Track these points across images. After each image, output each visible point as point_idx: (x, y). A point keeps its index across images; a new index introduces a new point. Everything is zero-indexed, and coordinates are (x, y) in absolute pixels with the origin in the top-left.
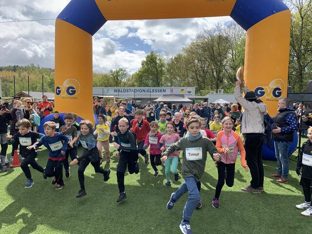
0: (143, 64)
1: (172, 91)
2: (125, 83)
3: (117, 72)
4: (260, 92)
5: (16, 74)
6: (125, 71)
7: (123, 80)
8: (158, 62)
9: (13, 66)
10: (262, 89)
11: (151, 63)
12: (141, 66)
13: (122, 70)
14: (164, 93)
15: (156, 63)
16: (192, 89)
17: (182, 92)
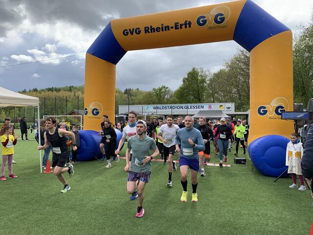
0: (184, 81)
1: (210, 107)
2: (167, 99)
3: (160, 89)
4: (263, 111)
5: (72, 94)
6: (167, 88)
7: (166, 97)
8: (200, 78)
9: (69, 86)
10: (265, 108)
11: (192, 79)
12: (182, 83)
13: (165, 87)
14: (202, 109)
15: (197, 80)
16: (232, 105)
17: (221, 108)
